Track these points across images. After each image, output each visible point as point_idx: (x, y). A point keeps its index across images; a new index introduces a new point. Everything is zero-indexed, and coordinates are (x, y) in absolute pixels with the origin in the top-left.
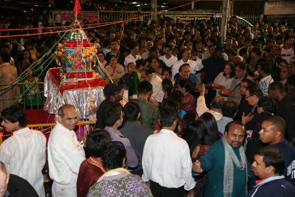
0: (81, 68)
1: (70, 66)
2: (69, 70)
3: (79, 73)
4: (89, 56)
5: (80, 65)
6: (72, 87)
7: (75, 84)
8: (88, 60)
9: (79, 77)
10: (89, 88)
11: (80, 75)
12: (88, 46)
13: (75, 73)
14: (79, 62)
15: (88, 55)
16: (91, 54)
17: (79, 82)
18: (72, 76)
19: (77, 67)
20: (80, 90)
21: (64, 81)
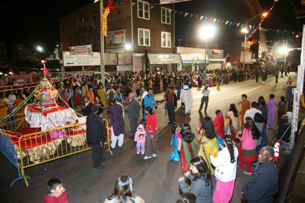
0: (50, 102)
1: (44, 101)
2: (45, 104)
3: (49, 105)
6: (50, 112)
9: (51, 106)
10: (60, 111)
12: (53, 90)
14: (49, 99)
16: (55, 94)
17: (52, 109)
18: (47, 106)
19: (48, 101)
20: (55, 112)
21: (44, 109)
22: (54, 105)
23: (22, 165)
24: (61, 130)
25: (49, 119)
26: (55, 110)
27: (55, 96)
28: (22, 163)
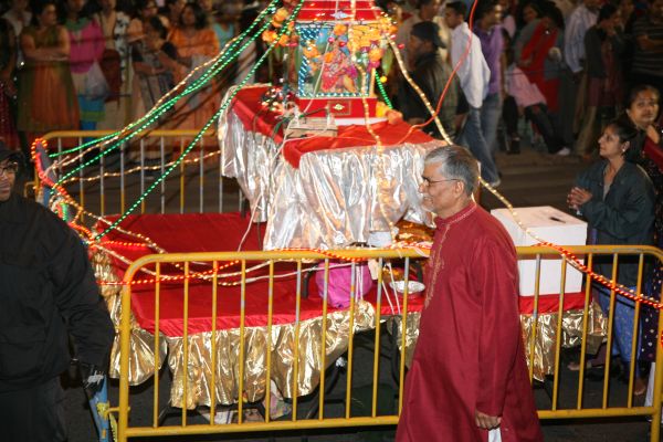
0: (343, 87)
1: (309, 80)
2: (307, 92)
3: (335, 102)
4: (369, 50)
5: (340, 75)
6: (322, 145)
7: (330, 134)
8: (365, 62)
9: (338, 114)
10: (380, 147)
11: (339, 107)
12: (370, 16)
13: (324, 102)
14: (336, 68)
15: (367, 44)
16: (376, 43)
17: (341, 129)
18: (318, 110)
19: (328, 83)
20: (351, 154)
21: (297, 124)
22: (356, 109)
23: (124, 418)
24: (363, 263)
25: (308, 186)
26: (358, 138)
27: (376, 53)
28: (124, 408)
